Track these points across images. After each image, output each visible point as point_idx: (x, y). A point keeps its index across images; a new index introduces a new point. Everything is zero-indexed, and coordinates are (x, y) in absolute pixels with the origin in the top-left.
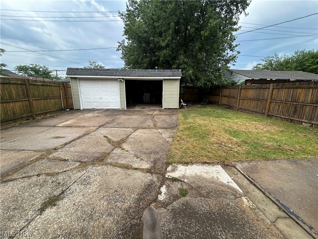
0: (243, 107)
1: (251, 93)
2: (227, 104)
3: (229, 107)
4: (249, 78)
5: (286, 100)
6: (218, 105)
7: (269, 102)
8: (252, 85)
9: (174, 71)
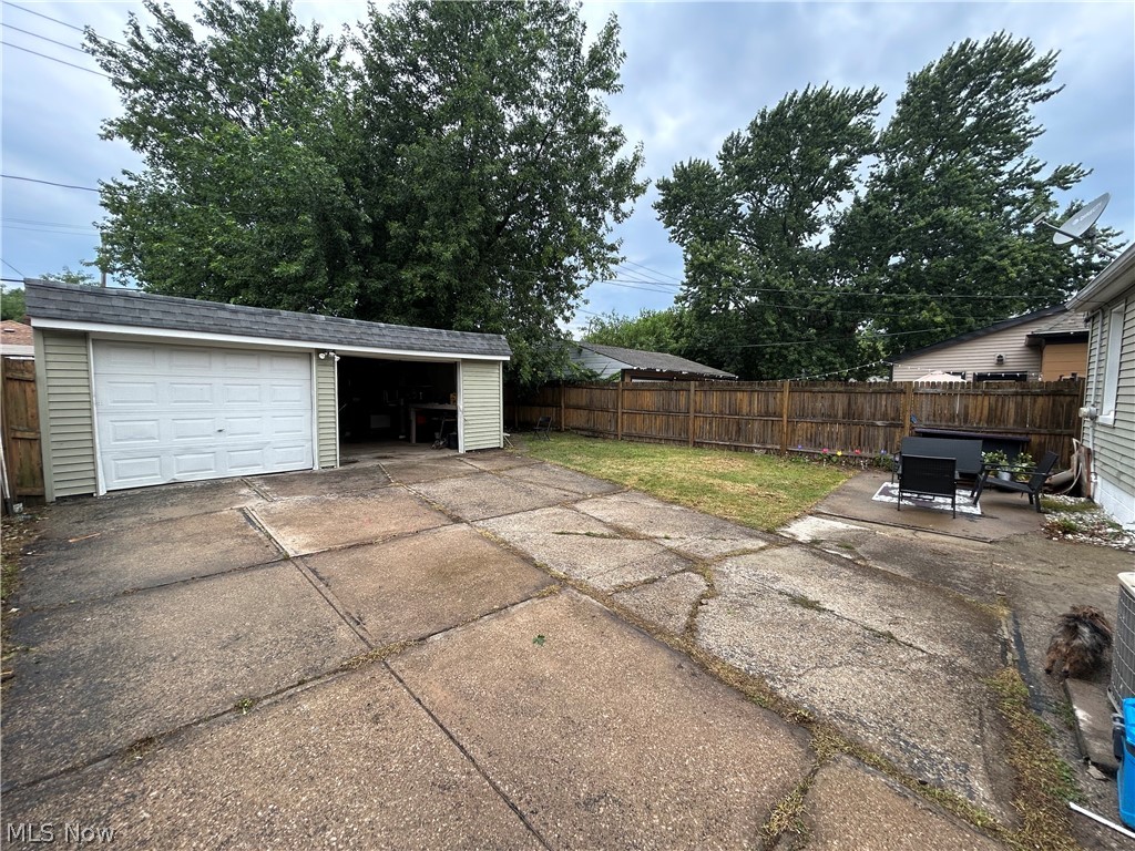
0: (634, 432)
1: (649, 399)
2: (586, 426)
3: (594, 434)
4: (630, 367)
5: (721, 412)
6: (559, 431)
7: (692, 416)
8: (634, 381)
9: (491, 339)
